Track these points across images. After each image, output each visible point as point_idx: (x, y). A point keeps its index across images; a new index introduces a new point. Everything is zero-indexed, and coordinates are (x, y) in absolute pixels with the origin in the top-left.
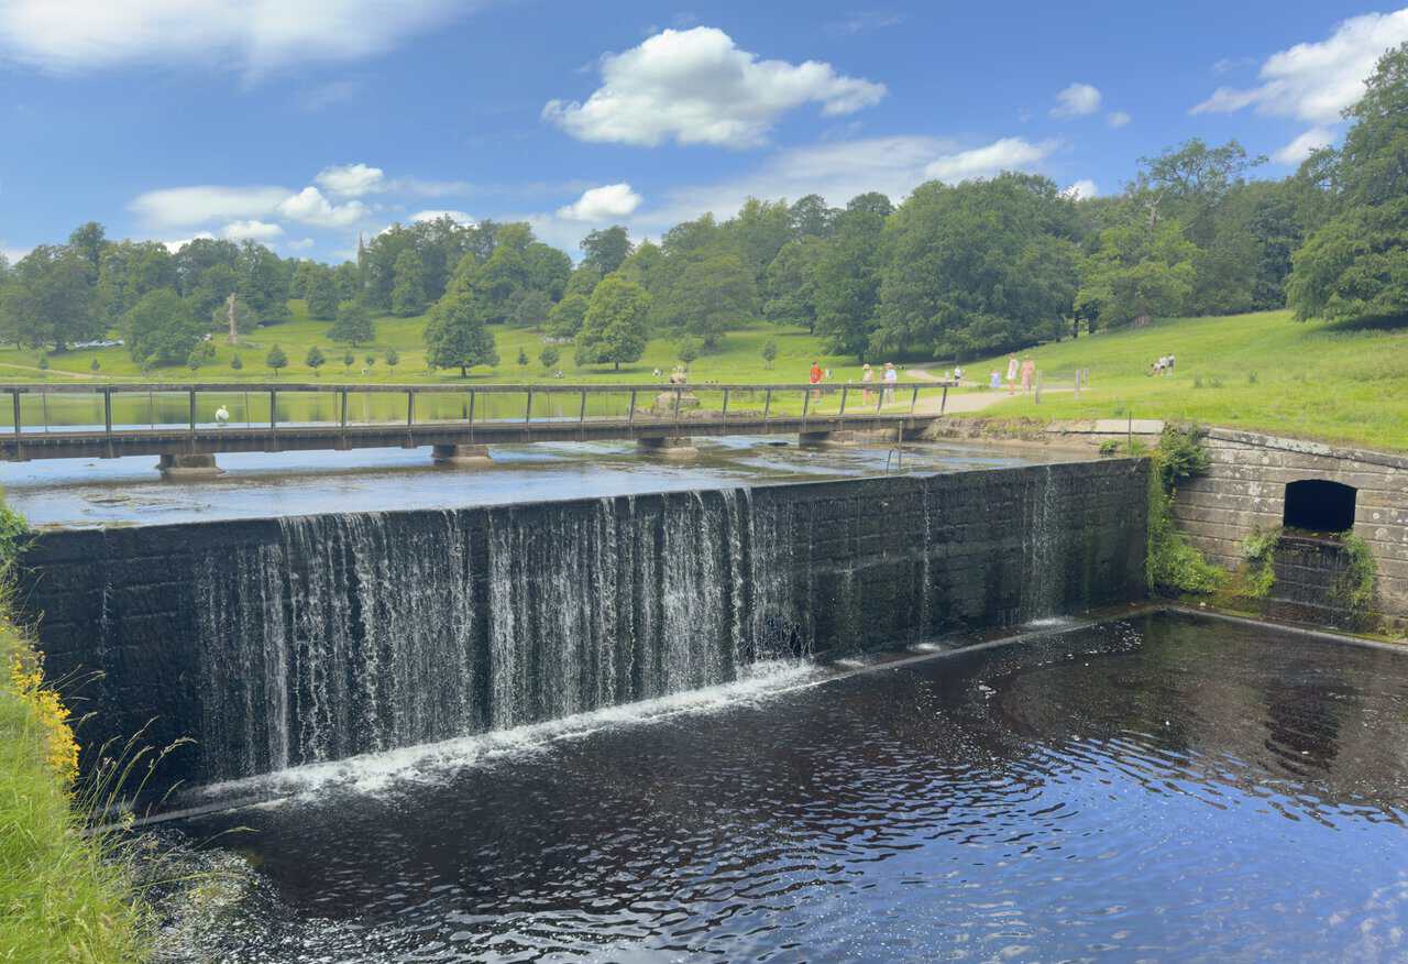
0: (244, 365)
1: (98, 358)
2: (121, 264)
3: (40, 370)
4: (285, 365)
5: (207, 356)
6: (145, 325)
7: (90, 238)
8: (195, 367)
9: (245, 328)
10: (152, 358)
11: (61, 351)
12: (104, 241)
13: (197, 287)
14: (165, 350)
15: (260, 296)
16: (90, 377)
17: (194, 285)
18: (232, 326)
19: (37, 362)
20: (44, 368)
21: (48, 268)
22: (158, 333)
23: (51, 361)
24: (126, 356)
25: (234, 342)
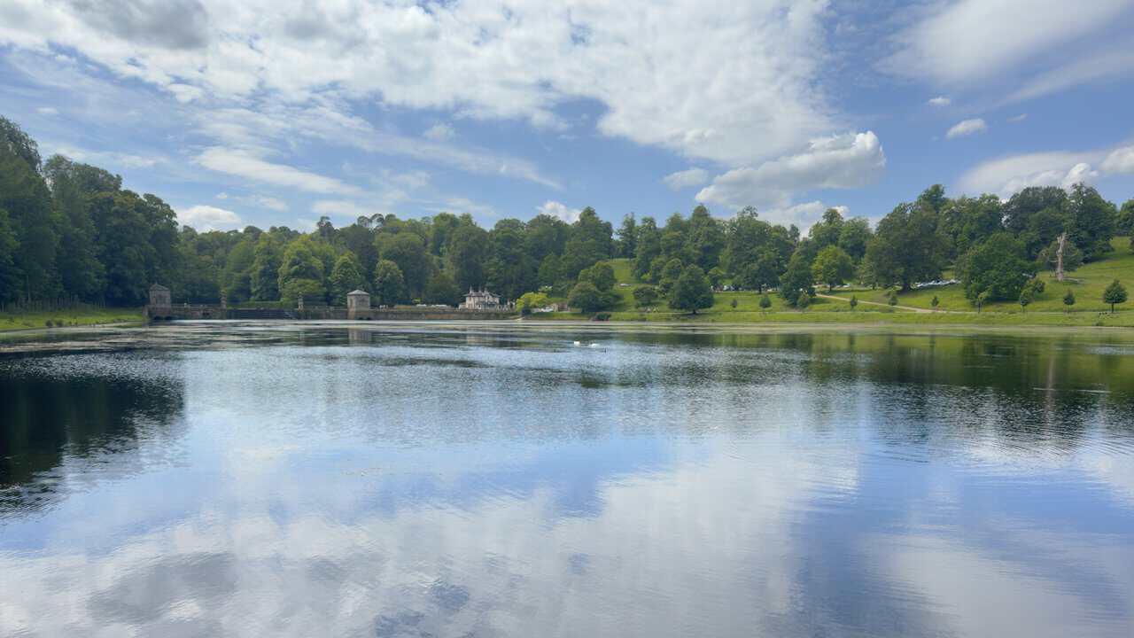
0: (1076, 300)
1: (938, 296)
2: (957, 216)
3: (890, 306)
4: (1123, 301)
5: (1036, 291)
6: (982, 265)
7: (934, 198)
8: (1025, 303)
9: (1070, 265)
10: (984, 295)
11: (907, 290)
12: (945, 199)
13: (1024, 231)
14: (996, 288)
15: (1084, 234)
16: (929, 311)
17: (1020, 229)
18: (1060, 263)
19: (889, 299)
20: (894, 304)
21: (904, 223)
22: (993, 273)
23: (900, 300)
24: (962, 292)
25: (1060, 279)
